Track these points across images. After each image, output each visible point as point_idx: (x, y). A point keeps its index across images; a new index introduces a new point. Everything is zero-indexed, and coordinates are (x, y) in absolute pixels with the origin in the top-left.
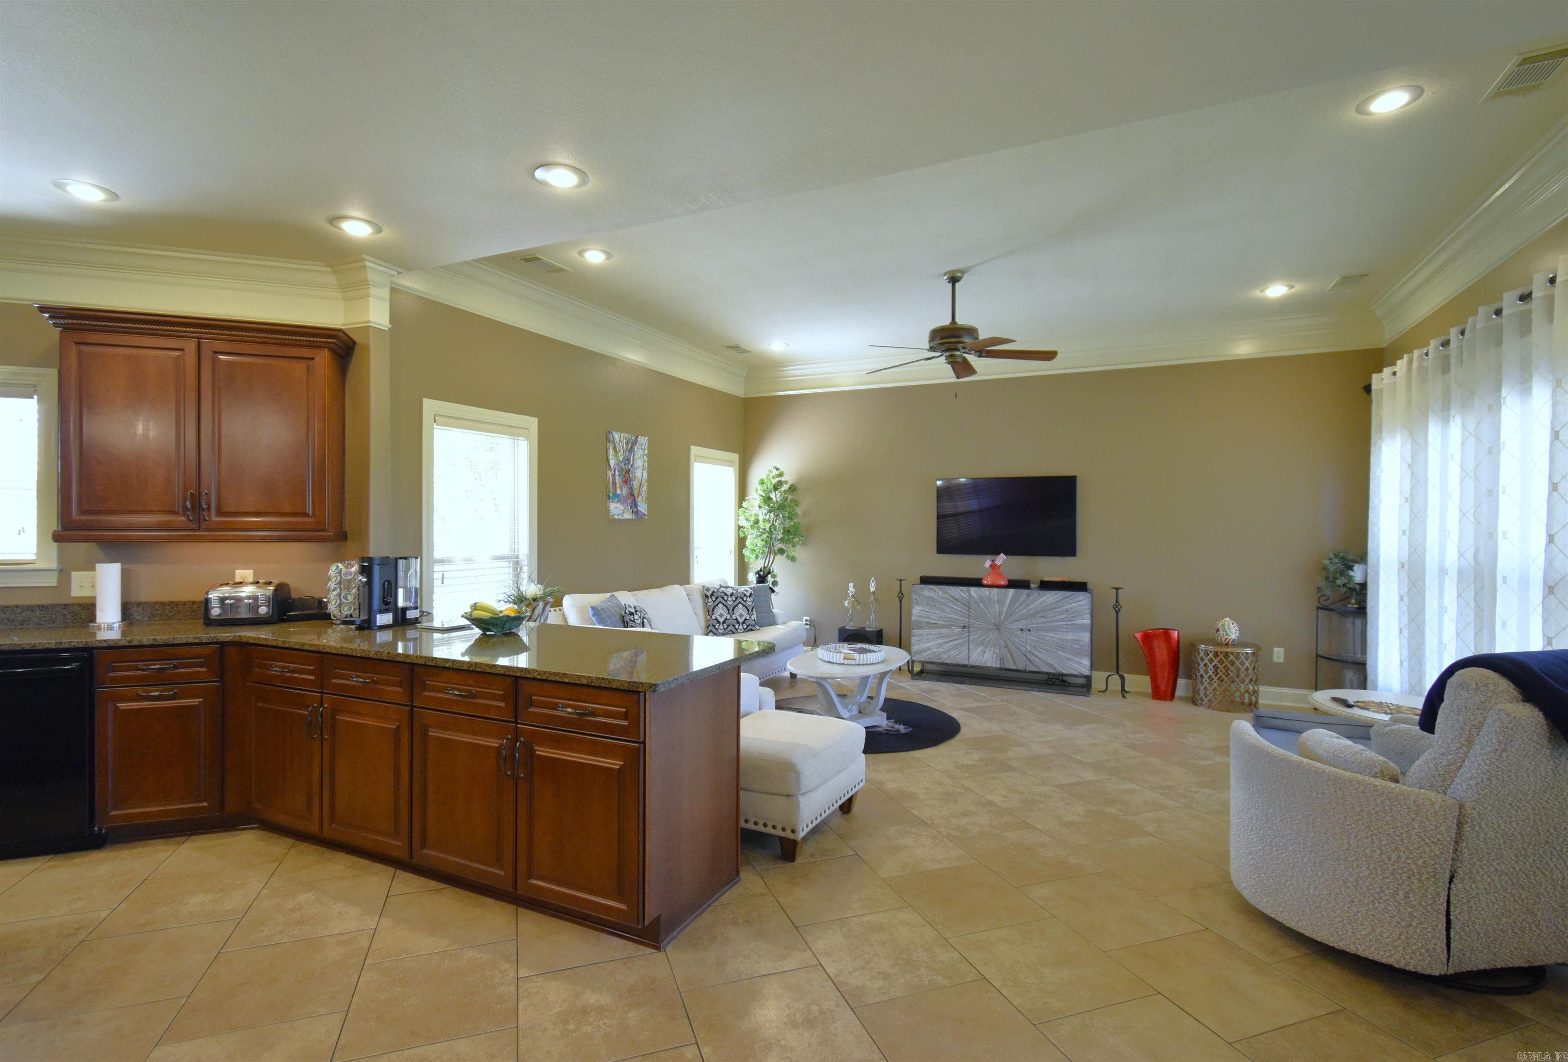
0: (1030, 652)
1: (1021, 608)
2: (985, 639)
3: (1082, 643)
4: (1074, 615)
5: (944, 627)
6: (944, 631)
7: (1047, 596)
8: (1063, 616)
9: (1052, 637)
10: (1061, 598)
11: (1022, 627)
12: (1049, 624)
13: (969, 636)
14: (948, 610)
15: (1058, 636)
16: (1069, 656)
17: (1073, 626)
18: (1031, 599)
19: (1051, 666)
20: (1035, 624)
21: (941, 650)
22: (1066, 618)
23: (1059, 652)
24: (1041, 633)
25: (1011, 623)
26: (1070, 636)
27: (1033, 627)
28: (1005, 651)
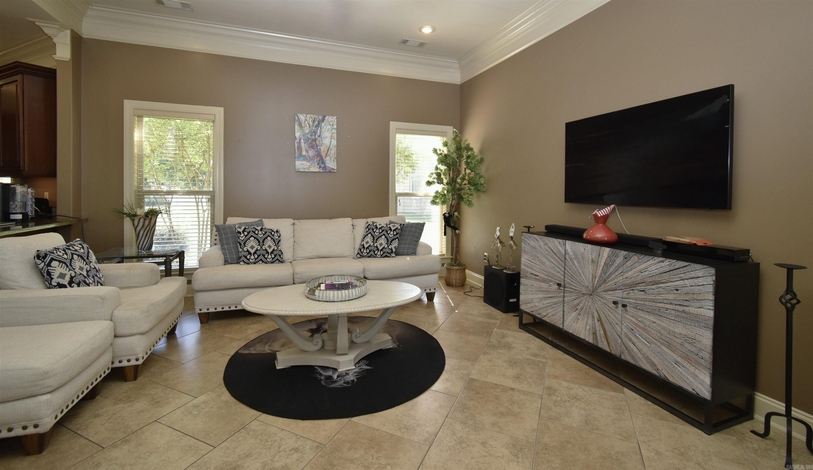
0: (627, 336)
1: (617, 273)
2: (578, 304)
3: (699, 345)
4: (687, 298)
5: (544, 281)
6: (544, 285)
7: (649, 263)
8: (671, 297)
9: (654, 322)
10: (668, 269)
11: (615, 299)
12: (650, 304)
13: (564, 297)
14: (547, 263)
15: (663, 324)
16: (679, 359)
17: (683, 315)
18: (629, 263)
19: (653, 364)
20: (632, 299)
21: (541, 305)
22: (675, 300)
23: (663, 348)
24: (640, 313)
25: (605, 291)
26: (679, 329)
27: (630, 303)
28: (597, 324)
